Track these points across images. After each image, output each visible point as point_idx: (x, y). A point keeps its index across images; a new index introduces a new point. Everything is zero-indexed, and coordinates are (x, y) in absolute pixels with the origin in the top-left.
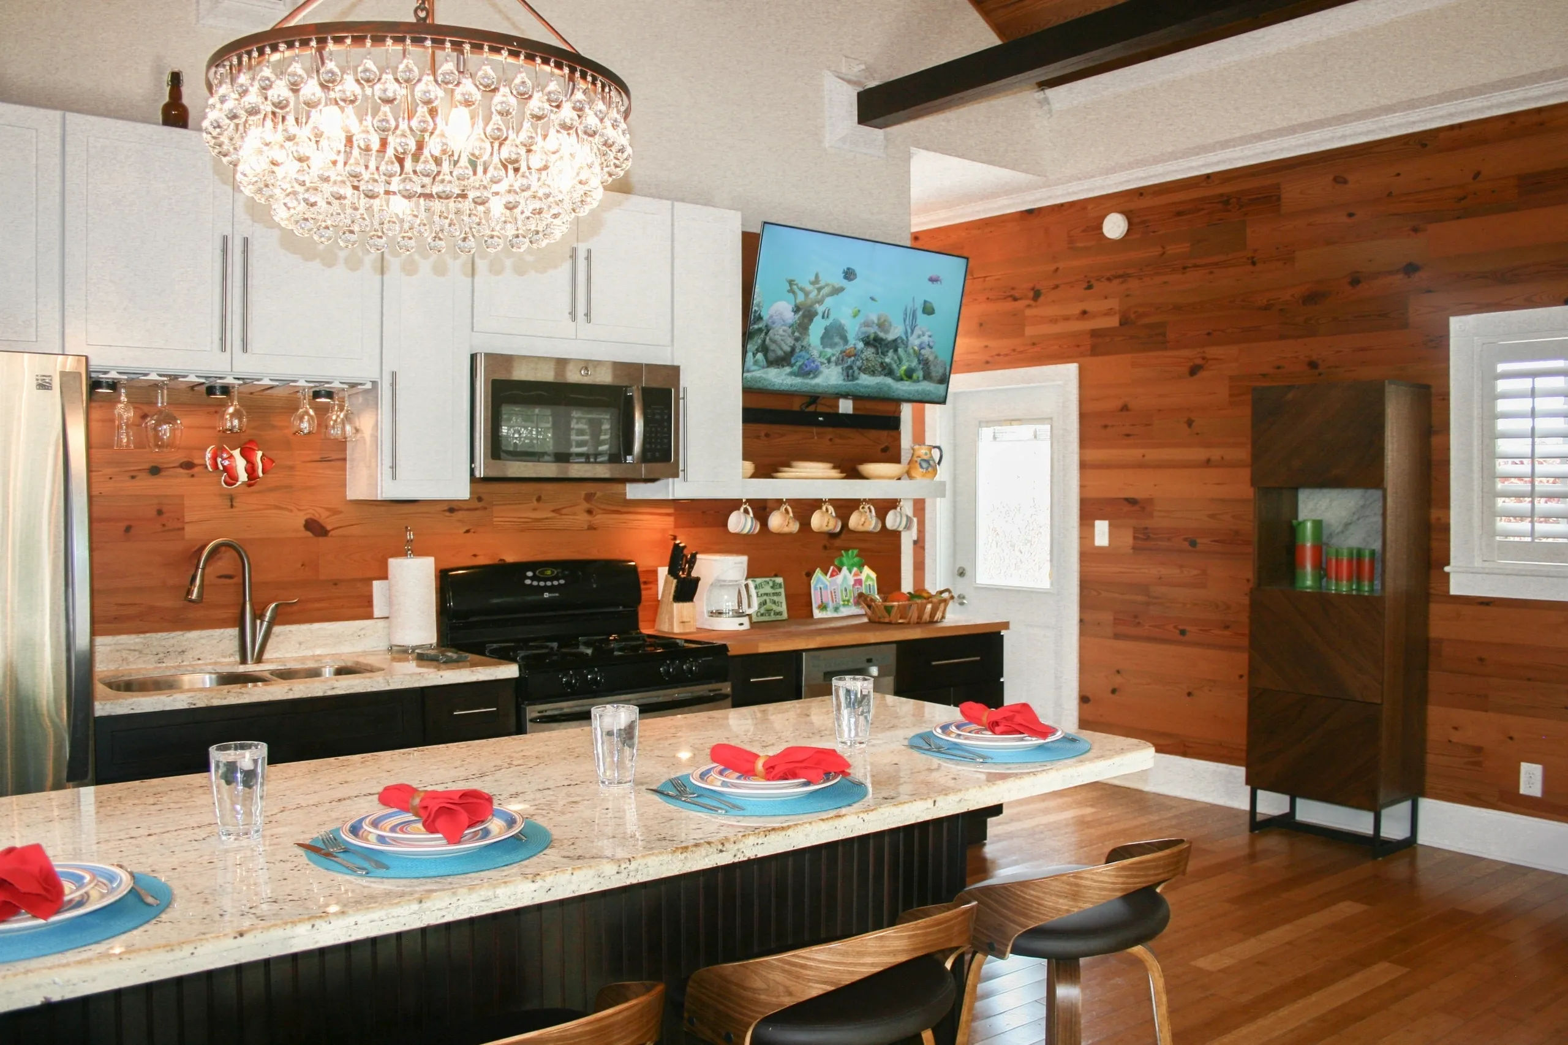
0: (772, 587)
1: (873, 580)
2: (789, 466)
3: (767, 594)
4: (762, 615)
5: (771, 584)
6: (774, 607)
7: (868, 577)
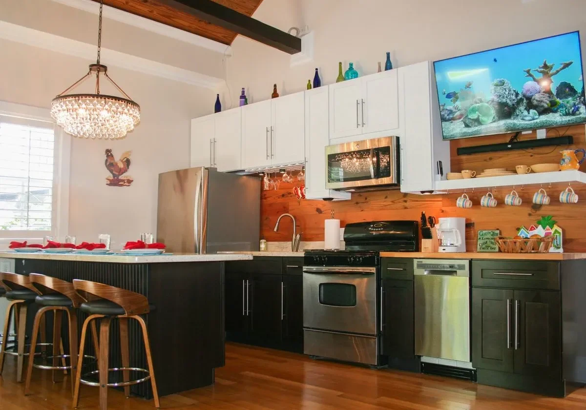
0: (492, 235)
1: (559, 233)
2: (483, 172)
3: (488, 239)
4: (483, 249)
5: (492, 233)
6: (491, 245)
7: (556, 231)
